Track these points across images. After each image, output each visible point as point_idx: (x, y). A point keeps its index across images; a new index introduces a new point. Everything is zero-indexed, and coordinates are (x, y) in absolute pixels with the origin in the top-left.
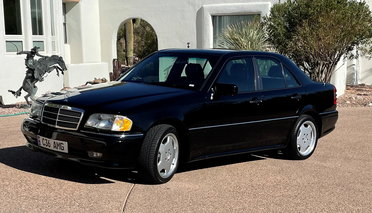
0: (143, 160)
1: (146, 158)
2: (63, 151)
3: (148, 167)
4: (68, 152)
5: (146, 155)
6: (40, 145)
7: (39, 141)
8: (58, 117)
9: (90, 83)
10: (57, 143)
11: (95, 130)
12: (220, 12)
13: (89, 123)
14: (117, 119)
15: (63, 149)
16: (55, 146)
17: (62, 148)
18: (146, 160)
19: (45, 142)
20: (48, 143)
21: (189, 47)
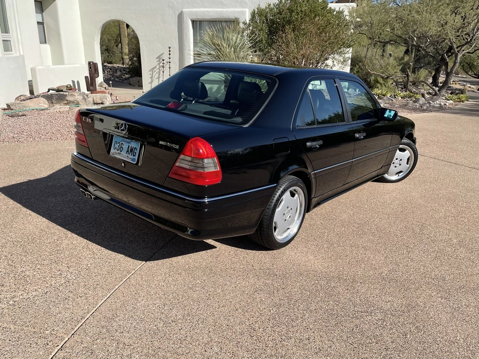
9: (53, 90)
12: (200, 17)
21: (170, 51)
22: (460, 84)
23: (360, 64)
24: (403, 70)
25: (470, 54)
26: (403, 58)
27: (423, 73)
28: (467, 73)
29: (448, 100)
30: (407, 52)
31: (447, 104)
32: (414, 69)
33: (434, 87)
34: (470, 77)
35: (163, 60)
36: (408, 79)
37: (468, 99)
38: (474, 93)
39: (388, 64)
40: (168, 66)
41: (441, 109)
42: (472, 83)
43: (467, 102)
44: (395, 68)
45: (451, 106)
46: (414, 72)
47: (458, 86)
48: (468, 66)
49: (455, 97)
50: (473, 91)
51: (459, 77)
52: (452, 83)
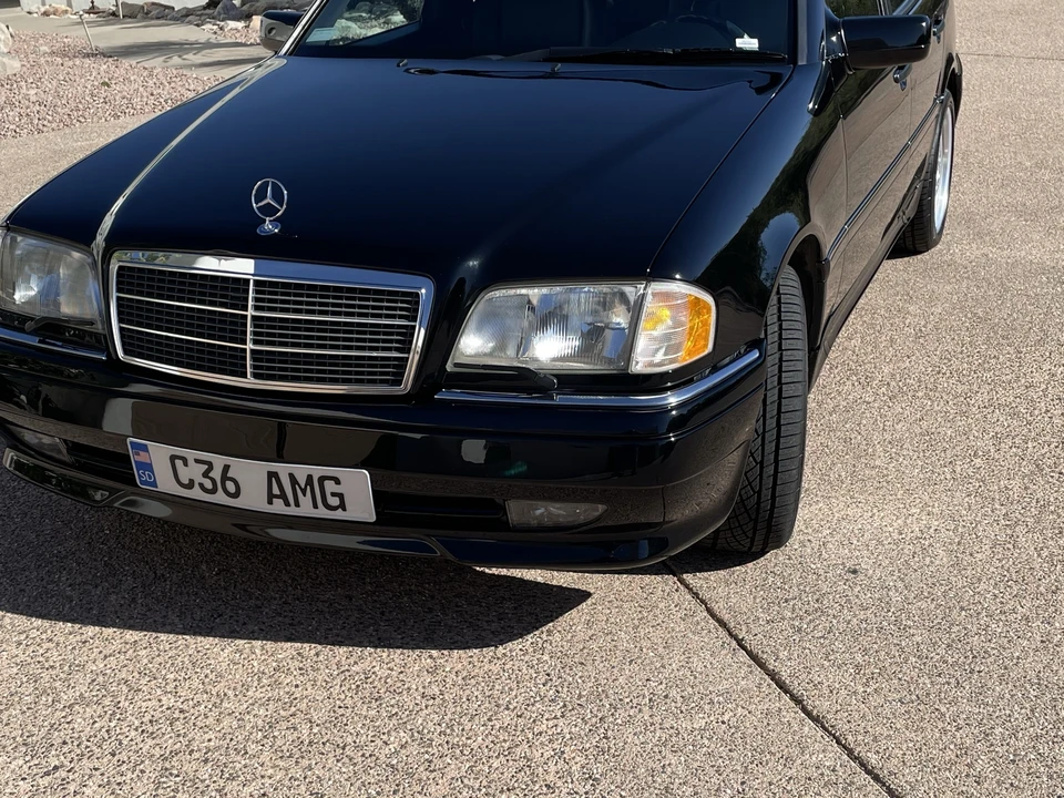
1: (762, 462)
2: (339, 515)
3: (773, 497)
4: (373, 518)
6: (154, 484)
7: (148, 467)
8: (249, 329)
10: (291, 475)
11: (523, 379)
13: (473, 344)
14: (650, 304)
15: (343, 506)
16: (276, 491)
17: (334, 501)
18: (762, 468)
19: (193, 472)
20: (218, 478)
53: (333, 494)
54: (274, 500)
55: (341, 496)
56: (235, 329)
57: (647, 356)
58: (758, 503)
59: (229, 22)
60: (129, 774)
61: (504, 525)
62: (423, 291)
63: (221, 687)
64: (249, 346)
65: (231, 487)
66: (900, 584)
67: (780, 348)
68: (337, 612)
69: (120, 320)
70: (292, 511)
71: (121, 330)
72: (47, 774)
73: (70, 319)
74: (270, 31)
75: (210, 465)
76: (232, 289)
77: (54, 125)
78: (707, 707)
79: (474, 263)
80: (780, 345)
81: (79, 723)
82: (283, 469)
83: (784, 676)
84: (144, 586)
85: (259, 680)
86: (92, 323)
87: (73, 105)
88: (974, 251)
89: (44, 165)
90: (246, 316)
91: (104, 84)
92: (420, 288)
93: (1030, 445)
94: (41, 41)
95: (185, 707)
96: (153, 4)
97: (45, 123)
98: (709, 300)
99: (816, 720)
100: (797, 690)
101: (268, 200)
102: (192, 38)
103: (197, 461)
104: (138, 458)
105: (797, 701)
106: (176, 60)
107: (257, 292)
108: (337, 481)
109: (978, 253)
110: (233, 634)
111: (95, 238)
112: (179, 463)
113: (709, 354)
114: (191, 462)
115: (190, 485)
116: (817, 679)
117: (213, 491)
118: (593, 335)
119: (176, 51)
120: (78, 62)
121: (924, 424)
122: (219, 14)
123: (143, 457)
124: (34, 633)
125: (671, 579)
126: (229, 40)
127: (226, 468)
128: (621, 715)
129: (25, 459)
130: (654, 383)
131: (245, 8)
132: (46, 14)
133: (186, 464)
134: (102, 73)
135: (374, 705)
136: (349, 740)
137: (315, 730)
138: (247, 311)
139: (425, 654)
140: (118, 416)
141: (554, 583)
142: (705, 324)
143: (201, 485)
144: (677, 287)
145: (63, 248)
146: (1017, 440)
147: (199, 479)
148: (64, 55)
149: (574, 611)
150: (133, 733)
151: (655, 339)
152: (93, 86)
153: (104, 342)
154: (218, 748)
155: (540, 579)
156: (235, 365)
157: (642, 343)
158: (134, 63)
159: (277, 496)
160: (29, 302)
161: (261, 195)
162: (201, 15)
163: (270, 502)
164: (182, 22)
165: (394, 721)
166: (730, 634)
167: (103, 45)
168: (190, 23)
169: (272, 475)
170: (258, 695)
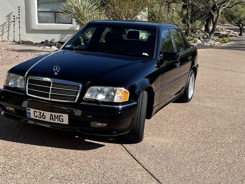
0: (134, 125)
1: (137, 123)
2: (62, 123)
3: (139, 130)
4: (67, 123)
5: (137, 120)
6: (30, 116)
7: (30, 113)
8: (50, 90)
10: (55, 115)
11: (96, 101)
13: (88, 95)
14: (118, 91)
15: (63, 121)
16: (52, 118)
17: (61, 120)
18: (137, 124)
19: (37, 114)
20: (42, 115)
21: (19, 10)
22: (226, 31)
23: (153, 17)
24: (184, 21)
25: (230, 9)
26: (182, 12)
27: (198, 23)
28: (230, 22)
29: (216, 41)
30: (184, 7)
31: (215, 44)
32: (192, 20)
33: (207, 33)
34: (233, 25)
35: (14, 16)
36: (188, 27)
37: (230, 41)
38: (236, 38)
39: (173, 17)
40: (18, 20)
41: (211, 47)
42: (235, 30)
43: (229, 43)
44: (178, 20)
45: (218, 45)
46: (191, 22)
47: (225, 33)
48: (230, 18)
49: (221, 39)
50: (236, 36)
51: (225, 25)
52: (220, 30)
53: (61, 119)
54: (51, 120)
55: (63, 119)
56: (48, 90)
57: (117, 99)
58: (136, 130)
59: (46, 47)
60: (22, 160)
61: (90, 127)
62: (80, 86)
63: (38, 151)
64: (50, 93)
65: (44, 117)
66: (161, 149)
67: (142, 104)
68: (59, 144)
69: (28, 88)
70: (54, 122)
71: (28, 89)
72: (8, 159)
73: (18, 88)
74: (58, 45)
75: (41, 113)
76: (48, 83)
77: (6, 64)
78: (121, 160)
79: (89, 82)
80: (142, 103)
81: (13, 153)
82: (53, 114)
83: (136, 158)
84: (24, 138)
85: (45, 151)
86: (23, 88)
87: (10, 60)
88: (197, 103)
89: (3, 72)
90: (50, 88)
91: (17, 57)
92: (80, 85)
93: (193, 133)
94: (2, 47)
95: (31, 153)
96: (29, 41)
97: (4, 63)
98: (128, 92)
99: (139, 163)
100: (137, 159)
101: (56, 69)
102: (38, 49)
103: (39, 112)
104: (28, 111)
105: (137, 161)
106: (34, 53)
107: (53, 84)
108: (62, 116)
109: (197, 104)
110: (40, 145)
111: (25, 75)
112: (35, 112)
113: (127, 101)
114: (37, 112)
115: (37, 117)
116: (141, 158)
117: (41, 118)
118: (108, 95)
119: (34, 52)
120: (11, 52)
121: (175, 128)
122: (44, 45)
123: (29, 111)
124: (5, 142)
125: (120, 145)
126: (46, 50)
127: (44, 113)
128: (107, 160)
129: (6, 113)
130: (118, 104)
131: (50, 44)
132: (3, 41)
133: (36, 113)
134: (17, 55)
135: (64, 155)
136: (59, 159)
137: (54, 157)
138: (50, 87)
139: (74, 150)
140: (25, 104)
141: (99, 143)
142: (127, 96)
143: (39, 117)
144: (123, 89)
145: (19, 76)
146: (191, 132)
147: (38, 115)
148: (7, 50)
149: (102, 147)
150: (22, 155)
151: (118, 97)
152: (14, 57)
153: (25, 92)
154: (37, 158)
155: (97, 143)
156: (47, 96)
157: (116, 97)
158: (24, 53)
159: (52, 119)
160: (12, 85)
161: (55, 68)
162: (40, 45)
163: (50, 120)
164: (35, 46)
165: (67, 158)
166: (128, 152)
167: (16, 49)
168: (37, 46)
169: (51, 115)
170: (44, 153)
